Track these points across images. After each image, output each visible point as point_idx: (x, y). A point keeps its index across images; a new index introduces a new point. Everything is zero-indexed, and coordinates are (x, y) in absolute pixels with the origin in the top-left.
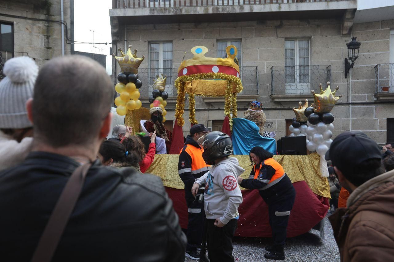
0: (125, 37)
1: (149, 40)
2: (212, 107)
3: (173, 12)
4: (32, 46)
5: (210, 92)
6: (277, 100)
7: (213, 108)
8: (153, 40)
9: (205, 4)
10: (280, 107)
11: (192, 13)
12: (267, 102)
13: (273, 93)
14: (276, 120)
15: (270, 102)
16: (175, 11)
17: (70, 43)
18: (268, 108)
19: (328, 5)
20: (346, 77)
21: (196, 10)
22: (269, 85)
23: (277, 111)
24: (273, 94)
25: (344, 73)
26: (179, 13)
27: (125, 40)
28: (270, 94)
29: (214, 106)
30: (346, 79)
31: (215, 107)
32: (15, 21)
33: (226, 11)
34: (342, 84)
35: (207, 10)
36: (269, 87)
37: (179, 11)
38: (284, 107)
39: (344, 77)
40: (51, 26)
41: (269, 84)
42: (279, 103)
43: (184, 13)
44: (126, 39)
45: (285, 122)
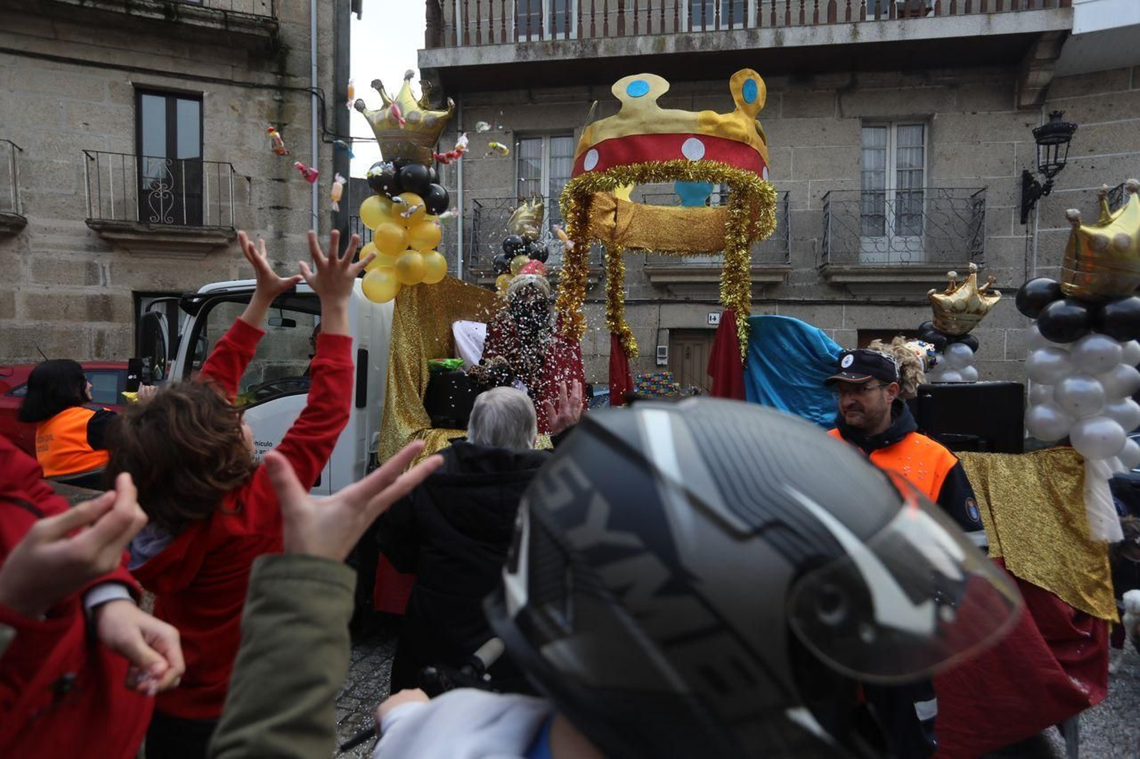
0: (460, 122)
1: (516, 129)
2: (669, 296)
3: (575, 53)
4: (244, 148)
5: (669, 241)
6: (839, 279)
7: (672, 298)
8: (527, 128)
9: (656, 27)
10: (843, 299)
11: (623, 53)
12: (811, 284)
13: (829, 262)
14: (834, 330)
15: (820, 284)
16: (581, 48)
17: (331, 140)
18: (812, 299)
19: (989, 23)
20: (1023, 222)
21: (634, 46)
22: (816, 240)
23: (836, 308)
24: (827, 264)
25: (1020, 209)
26: (589, 54)
27: (458, 131)
28: (819, 264)
29: (675, 293)
30: (1023, 227)
31: (676, 296)
32: (206, 89)
33: (711, 45)
34: (1012, 239)
35: (662, 44)
36: (816, 247)
37: (591, 49)
38: (855, 296)
39: (1019, 220)
40: (288, 101)
41: (818, 239)
42: (842, 287)
43: (602, 53)
44: (460, 128)
45: (855, 336)
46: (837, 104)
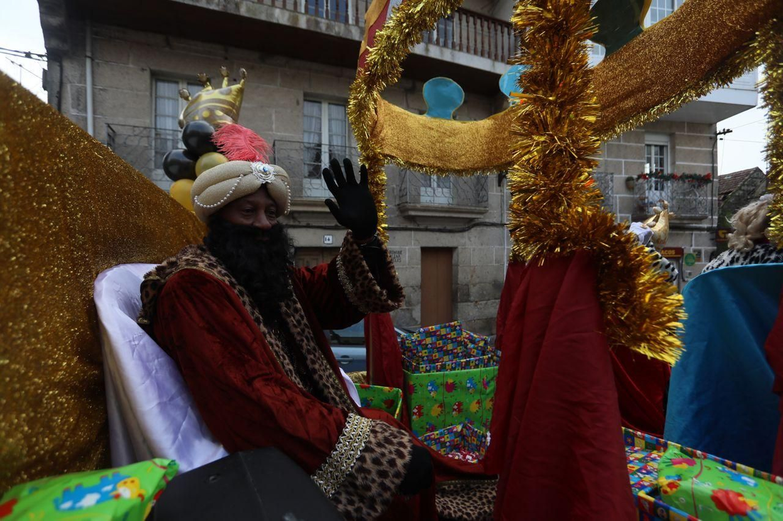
0: (88, 48)
1: (153, 68)
2: (294, 222)
3: (218, 5)
6: (413, 213)
7: (297, 223)
9: (290, 6)
10: (412, 226)
11: (263, 17)
12: (392, 216)
13: (408, 201)
14: (407, 248)
15: (398, 216)
16: (224, 3)
18: (393, 226)
20: (499, 185)
21: (272, 15)
22: (395, 186)
23: (408, 233)
25: (497, 179)
26: (231, 10)
27: (86, 56)
28: (397, 203)
29: (300, 220)
30: (499, 188)
34: (494, 195)
35: (296, 19)
36: (395, 191)
37: (234, 6)
38: (418, 225)
39: (497, 184)
41: (396, 186)
42: (412, 219)
43: (243, 11)
44: (89, 54)
45: (419, 251)
46: (405, 98)
